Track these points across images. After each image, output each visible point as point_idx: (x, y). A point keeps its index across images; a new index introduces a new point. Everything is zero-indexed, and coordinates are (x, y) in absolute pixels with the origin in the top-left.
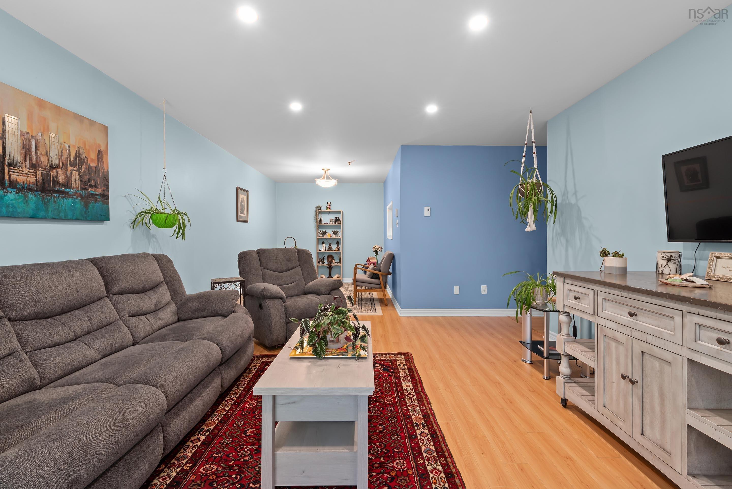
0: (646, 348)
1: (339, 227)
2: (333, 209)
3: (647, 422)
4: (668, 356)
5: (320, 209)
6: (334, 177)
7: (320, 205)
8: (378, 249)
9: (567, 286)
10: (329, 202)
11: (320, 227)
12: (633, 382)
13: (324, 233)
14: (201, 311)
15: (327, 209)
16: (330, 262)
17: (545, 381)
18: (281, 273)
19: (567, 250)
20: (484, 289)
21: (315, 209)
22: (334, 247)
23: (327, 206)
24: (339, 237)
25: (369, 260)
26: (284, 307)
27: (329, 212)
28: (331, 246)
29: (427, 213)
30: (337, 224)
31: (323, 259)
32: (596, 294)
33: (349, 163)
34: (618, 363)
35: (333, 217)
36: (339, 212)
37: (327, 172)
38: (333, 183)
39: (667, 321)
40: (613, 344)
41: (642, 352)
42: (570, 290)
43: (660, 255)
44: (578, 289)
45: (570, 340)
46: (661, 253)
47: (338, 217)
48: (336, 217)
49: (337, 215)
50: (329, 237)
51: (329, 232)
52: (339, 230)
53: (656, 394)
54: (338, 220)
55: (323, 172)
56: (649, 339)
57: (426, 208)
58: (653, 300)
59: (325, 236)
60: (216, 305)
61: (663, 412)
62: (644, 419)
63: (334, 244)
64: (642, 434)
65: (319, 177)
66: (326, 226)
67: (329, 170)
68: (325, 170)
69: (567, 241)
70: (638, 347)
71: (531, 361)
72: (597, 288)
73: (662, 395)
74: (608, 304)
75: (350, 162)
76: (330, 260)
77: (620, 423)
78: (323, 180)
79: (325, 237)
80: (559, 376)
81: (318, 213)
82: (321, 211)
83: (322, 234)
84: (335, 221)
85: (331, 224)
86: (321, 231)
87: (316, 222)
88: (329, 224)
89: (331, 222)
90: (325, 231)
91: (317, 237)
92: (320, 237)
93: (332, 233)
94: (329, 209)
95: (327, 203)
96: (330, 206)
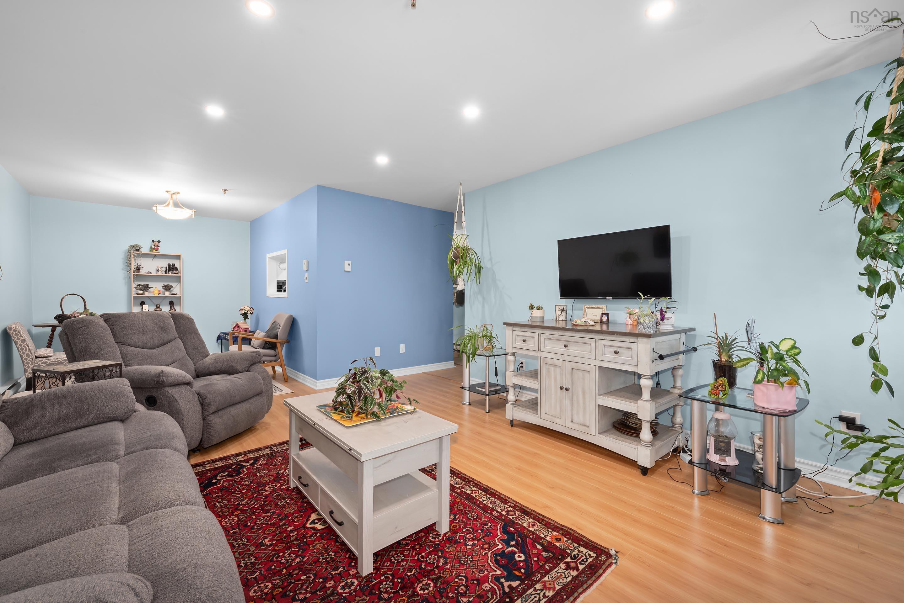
0: (574, 365)
1: (178, 279)
2: (162, 251)
3: (575, 412)
4: (587, 368)
5: (138, 250)
6: (188, 206)
7: (139, 243)
8: (248, 311)
9: (515, 333)
10: (156, 240)
11: (138, 277)
12: (567, 390)
13: (146, 288)
14: (72, 419)
15: (150, 251)
17: (487, 414)
18: (153, 350)
19: (483, 307)
20: (402, 348)
21: (126, 248)
23: (153, 247)
24: (177, 294)
25: (238, 327)
26: (196, 395)
27: (155, 256)
28: (159, 308)
29: (348, 268)
30: (171, 274)
32: (540, 335)
33: (223, 191)
34: (555, 380)
35: (164, 263)
36: (178, 257)
37: (174, 196)
38: (186, 214)
39: (587, 346)
40: (552, 368)
41: (572, 369)
42: (518, 336)
43: (557, 307)
44: (524, 333)
45: (516, 374)
46: (558, 307)
47: (174, 265)
48: (169, 265)
49: (171, 262)
50: (157, 295)
51: (156, 288)
52: (174, 284)
53: (580, 393)
54: (173, 268)
55: (168, 196)
56: (577, 359)
57: (347, 262)
58: (579, 335)
60: (104, 404)
61: (584, 403)
62: (573, 412)
63: (165, 305)
64: (572, 422)
65: (162, 202)
66: (149, 277)
67: (178, 193)
68: (172, 192)
69: (484, 298)
70: (570, 366)
71: (469, 403)
72: (540, 331)
73: (584, 393)
74: (548, 342)
75: (225, 190)
77: (557, 421)
78: (166, 207)
79: (147, 294)
80: (508, 404)
81: (134, 255)
82: (139, 254)
83: (141, 289)
84: (168, 270)
85: (160, 273)
86: (139, 285)
87: (131, 270)
88: (154, 273)
89: (158, 270)
90: (148, 285)
91: (134, 294)
92: (137, 294)
93: (163, 288)
94: (154, 251)
95: (153, 241)
96: (157, 246)
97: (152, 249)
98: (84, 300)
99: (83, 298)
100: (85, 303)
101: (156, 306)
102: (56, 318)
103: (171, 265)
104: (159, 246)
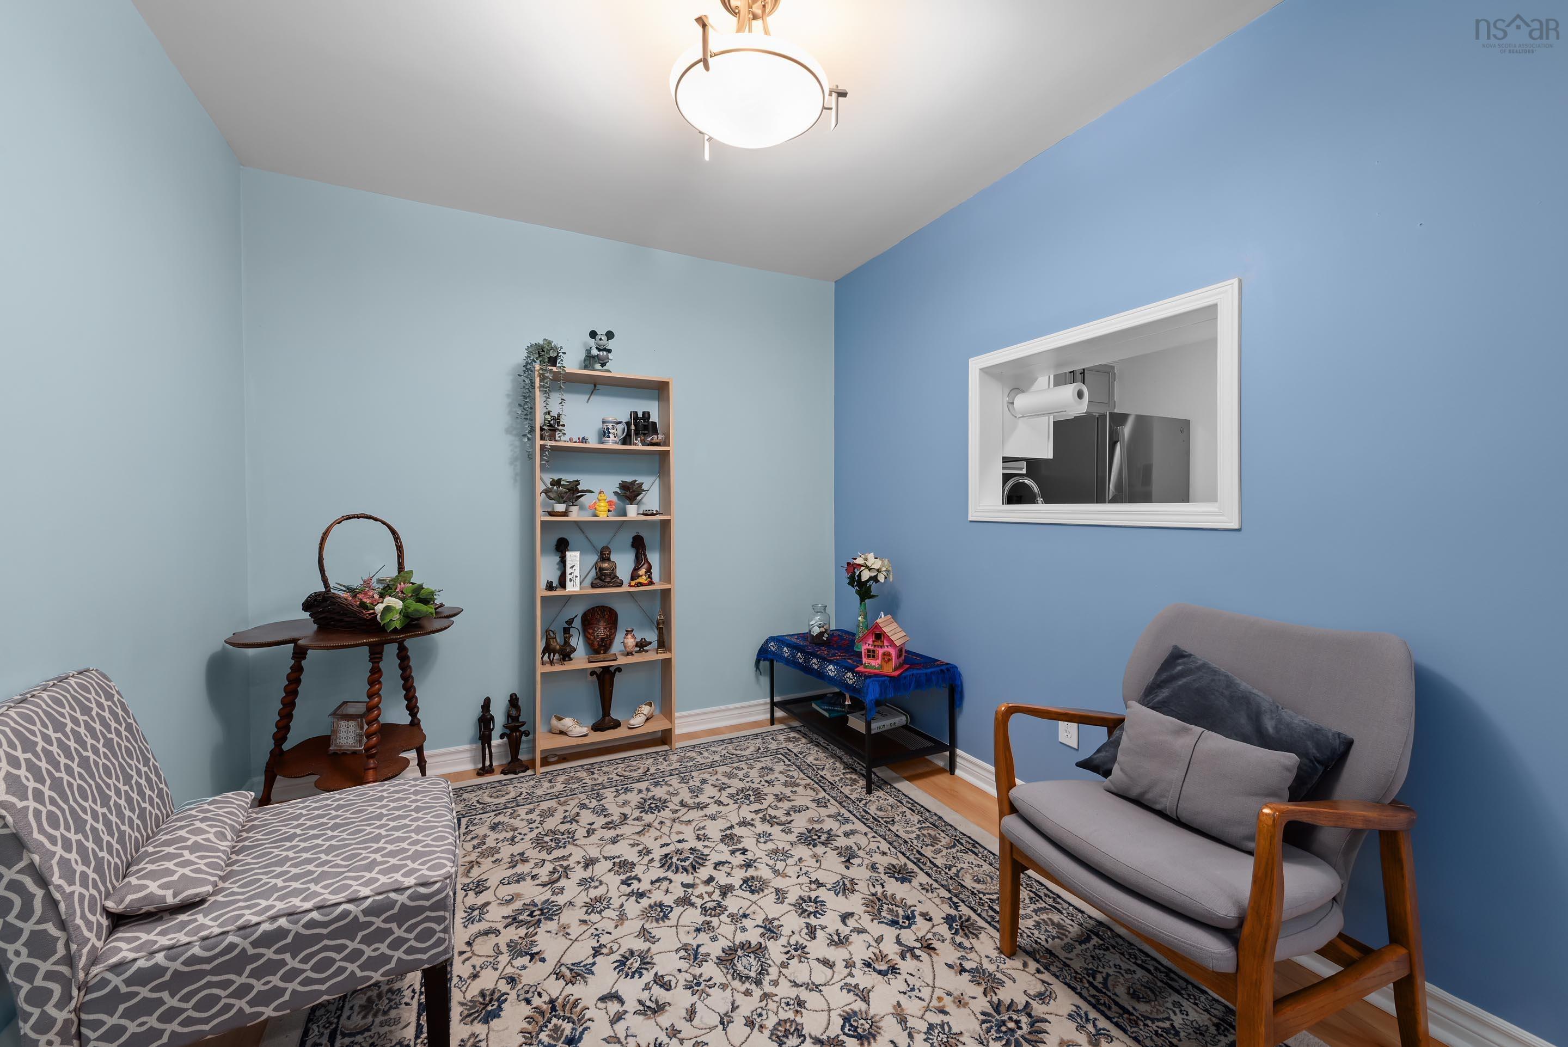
2: (618, 368)
5: (553, 361)
7: (552, 339)
10: (601, 331)
11: (554, 457)
13: (572, 493)
16: (600, 647)
21: (520, 356)
22: (623, 563)
23: (595, 352)
24: (653, 513)
27: (598, 384)
28: (608, 559)
30: (640, 447)
31: (566, 631)
35: (621, 409)
36: (660, 390)
47: (646, 415)
48: (634, 415)
49: (641, 406)
52: (649, 481)
54: (645, 428)
59: (574, 510)
76: (601, 631)
79: (575, 514)
81: (543, 378)
82: (556, 374)
83: (560, 499)
84: (633, 432)
85: (612, 443)
86: (557, 483)
87: (532, 430)
88: (593, 443)
89: (605, 433)
90: (577, 482)
91: (541, 517)
92: (551, 514)
93: (616, 493)
94: (598, 366)
95: (593, 334)
96: (605, 350)
97: (590, 360)
98: (396, 538)
99: (393, 532)
100: (400, 548)
101: (602, 553)
102: (307, 606)
103: (640, 415)
104: (609, 351)
